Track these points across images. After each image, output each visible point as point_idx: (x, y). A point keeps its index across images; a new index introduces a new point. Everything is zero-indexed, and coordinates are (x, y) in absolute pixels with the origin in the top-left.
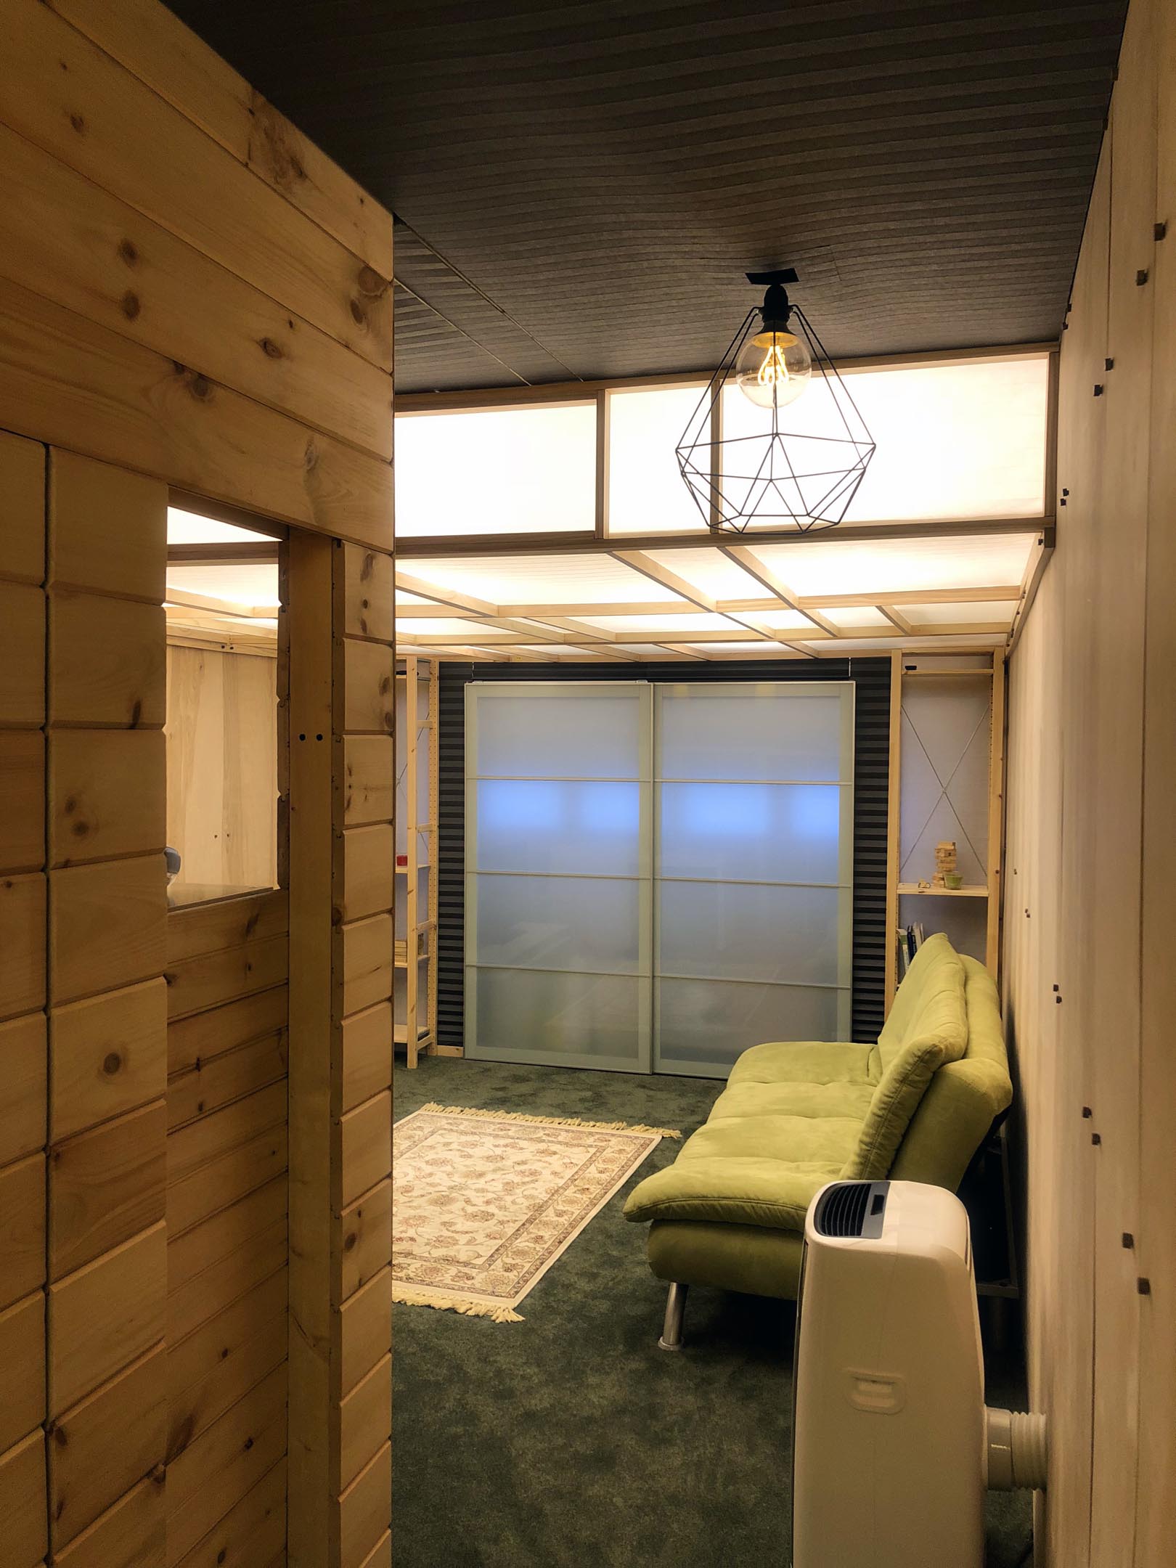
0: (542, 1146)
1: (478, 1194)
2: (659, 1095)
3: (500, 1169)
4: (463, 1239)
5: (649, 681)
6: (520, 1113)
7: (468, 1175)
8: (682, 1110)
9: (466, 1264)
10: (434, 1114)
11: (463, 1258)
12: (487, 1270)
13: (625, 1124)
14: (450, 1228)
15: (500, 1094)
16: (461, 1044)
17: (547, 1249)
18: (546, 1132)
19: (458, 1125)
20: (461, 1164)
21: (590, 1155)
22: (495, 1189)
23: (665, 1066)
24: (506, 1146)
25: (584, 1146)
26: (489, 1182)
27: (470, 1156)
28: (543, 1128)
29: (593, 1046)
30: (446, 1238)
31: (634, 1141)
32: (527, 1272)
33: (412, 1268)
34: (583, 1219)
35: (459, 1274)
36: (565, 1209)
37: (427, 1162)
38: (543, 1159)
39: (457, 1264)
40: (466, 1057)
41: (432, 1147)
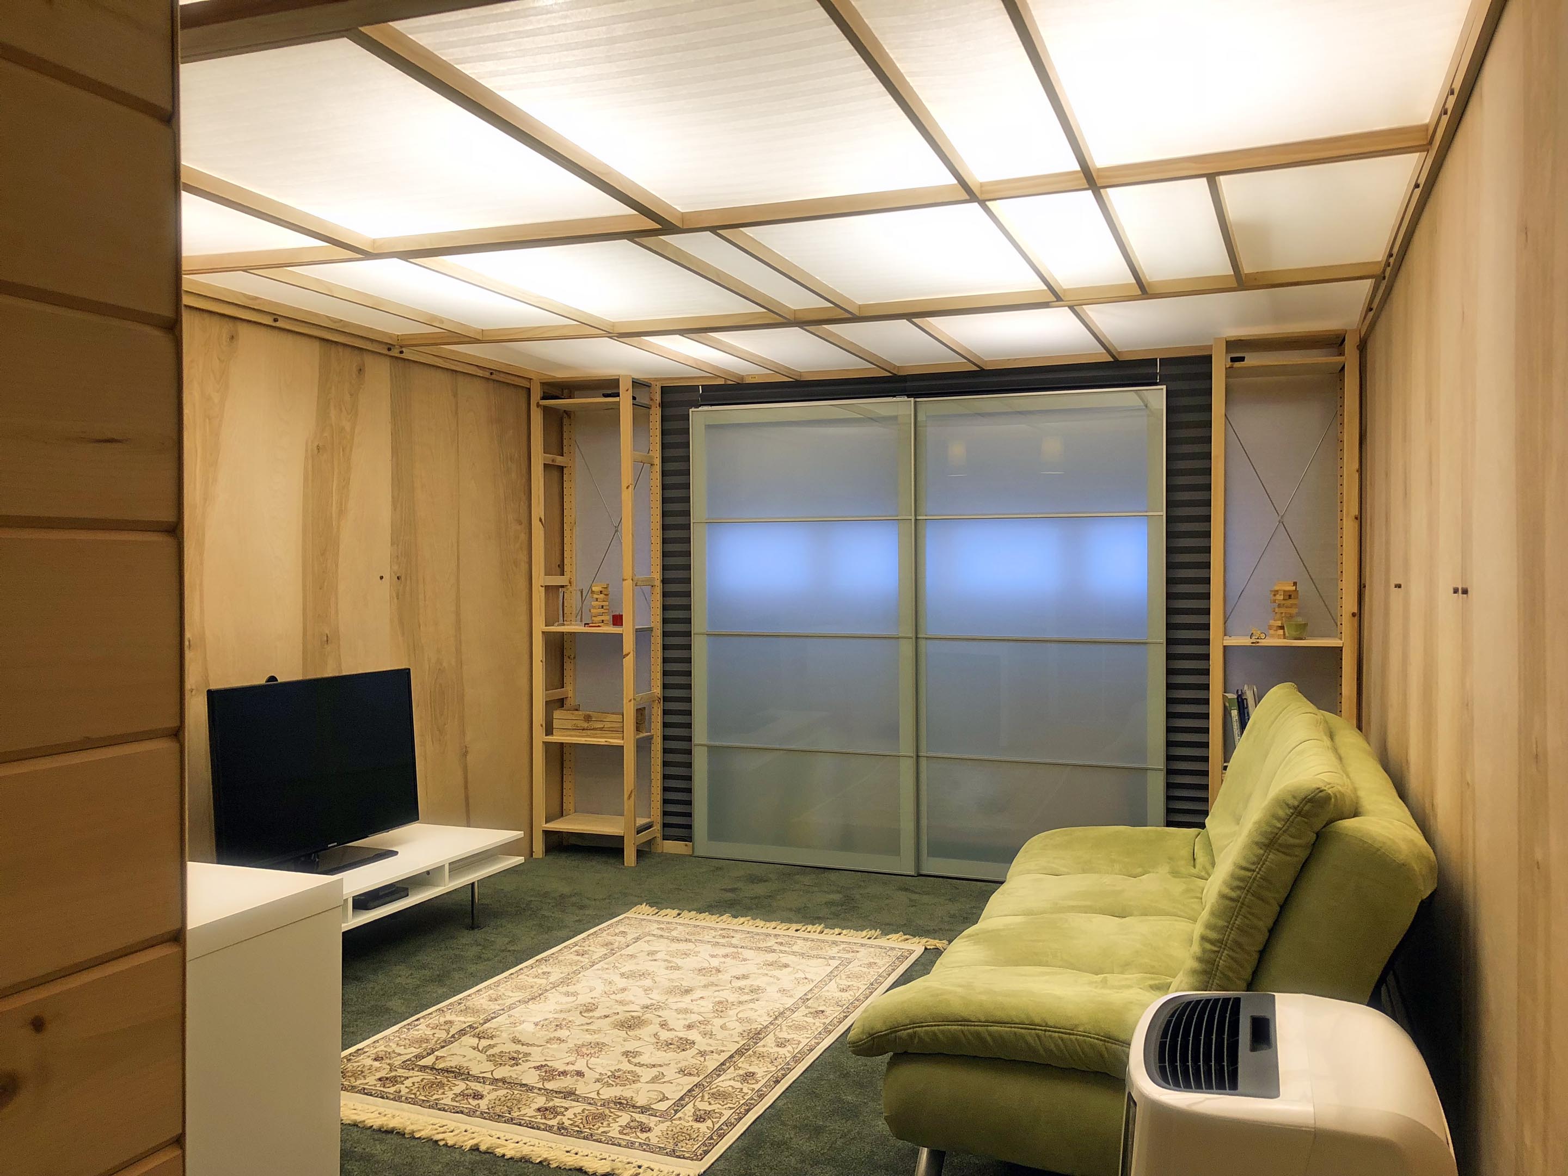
0: (771, 957)
1: (680, 1016)
2: (925, 899)
3: (713, 984)
4: (647, 1075)
5: (909, 396)
6: (749, 918)
7: (670, 992)
8: (953, 916)
9: (644, 1110)
10: (644, 917)
11: (641, 1101)
12: (671, 1120)
13: (878, 932)
14: (633, 1060)
15: (730, 895)
16: (688, 838)
17: (758, 1091)
18: (779, 940)
19: (670, 930)
20: (663, 976)
21: (829, 969)
22: (702, 1010)
23: (934, 866)
24: (726, 956)
25: (825, 958)
26: (696, 1000)
27: (678, 968)
28: (776, 935)
29: (847, 841)
30: (625, 1073)
31: (888, 953)
32: (725, 1123)
33: (569, 1114)
34: (812, 1050)
35: (632, 1124)
36: (789, 1037)
37: (622, 975)
38: (770, 973)
39: (631, 1109)
40: (696, 854)
41: (632, 956)
